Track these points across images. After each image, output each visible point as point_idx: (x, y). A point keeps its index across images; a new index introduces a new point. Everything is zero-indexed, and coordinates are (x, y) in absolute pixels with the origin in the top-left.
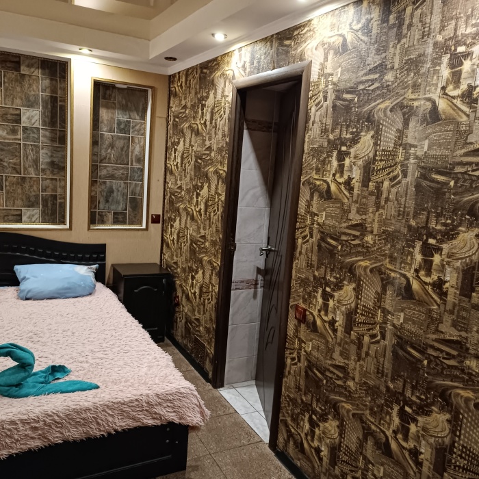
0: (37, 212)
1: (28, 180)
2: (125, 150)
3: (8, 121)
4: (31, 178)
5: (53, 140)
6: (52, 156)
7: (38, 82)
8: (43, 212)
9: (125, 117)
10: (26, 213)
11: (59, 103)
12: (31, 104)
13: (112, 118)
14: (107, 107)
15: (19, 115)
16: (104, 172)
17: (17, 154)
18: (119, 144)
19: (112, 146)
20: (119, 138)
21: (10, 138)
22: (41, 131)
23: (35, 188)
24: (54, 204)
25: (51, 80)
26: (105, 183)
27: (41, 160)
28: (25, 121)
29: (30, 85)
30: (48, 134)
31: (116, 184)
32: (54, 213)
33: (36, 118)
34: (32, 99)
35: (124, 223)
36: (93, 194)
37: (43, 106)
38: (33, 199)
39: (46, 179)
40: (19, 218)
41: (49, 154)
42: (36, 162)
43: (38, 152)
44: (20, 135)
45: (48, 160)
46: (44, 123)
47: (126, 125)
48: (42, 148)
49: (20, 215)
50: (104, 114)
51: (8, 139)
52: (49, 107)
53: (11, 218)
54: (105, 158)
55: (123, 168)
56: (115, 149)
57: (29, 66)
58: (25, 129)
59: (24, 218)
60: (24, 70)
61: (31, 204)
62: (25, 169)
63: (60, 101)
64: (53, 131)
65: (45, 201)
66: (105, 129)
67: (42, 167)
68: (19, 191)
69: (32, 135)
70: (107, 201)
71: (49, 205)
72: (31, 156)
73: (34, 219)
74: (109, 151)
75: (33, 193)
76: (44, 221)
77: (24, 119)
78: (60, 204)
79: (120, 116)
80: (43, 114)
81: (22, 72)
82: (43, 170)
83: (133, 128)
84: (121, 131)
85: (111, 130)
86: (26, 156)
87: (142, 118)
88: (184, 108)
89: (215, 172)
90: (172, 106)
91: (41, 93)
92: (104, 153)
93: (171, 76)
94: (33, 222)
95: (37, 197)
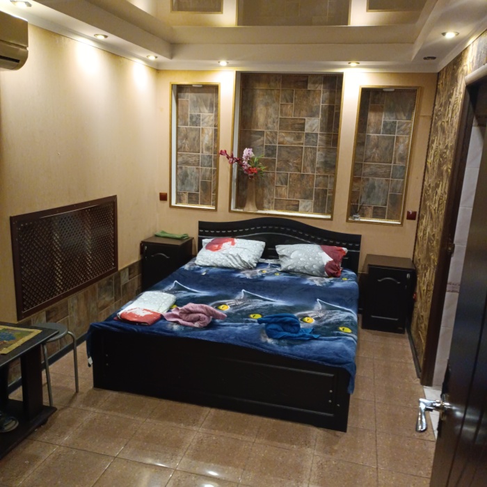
0: (309, 203)
1: (306, 177)
2: (390, 150)
3: (296, 129)
4: (308, 175)
5: (327, 143)
6: (326, 157)
7: (320, 96)
8: (315, 203)
9: (392, 118)
10: (303, 204)
11: (335, 111)
12: (313, 114)
13: (379, 120)
14: (375, 110)
15: (304, 124)
16: (368, 170)
17: (300, 155)
18: (384, 144)
19: (377, 146)
20: (383, 137)
21: (295, 143)
22: (319, 136)
23: (310, 183)
24: (324, 198)
25: (331, 92)
26: (368, 180)
27: (317, 160)
28: (307, 129)
29: (314, 99)
30: (324, 138)
31: (378, 181)
32: (323, 205)
33: (316, 125)
34: (314, 110)
35: (383, 217)
36: (355, 190)
37: (322, 115)
38: (308, 193)
39: (320, 176)
40: (296, 207)
41: (324, 155)
42: (313, 161)
43: (315, 154)
44: (303, 140)
45: (322, 160)
46: (322, 129)
47: (392, 126)
48: (319, 150)
49: (298, 206)
50: (372, 117)
51: (295, 144)
52: (327, 115)
53: (291, 207)
54: (370, 157)
55: (386, 166)
56: (380, 148)
57: (314, 83)
58: (307, 134)
59: (301, 208)
60: (310, 87)
61: (307, 197)
62: (305, 168)
63: (337, 109)
64: (328, 136)
65: (317, 195)
66: (371, 131)
67: (317, 166)
68: (299, 186)
69: (312, 140)
70: (368, 196)
71: (320, 198)
72: (310, 157)
73: (307, 209)
74: (374, 150)
75: (309, 188)
76: (315, 211)
77: (307, 127)
78: (329, 197)
79: (387, 118)
80: (322, 121)
81: (309, 89)
82: (318, 169)
83: (399, 128)
84: (387, 131)
85: (377, 132)
86: (306, 157)
87: (409, 118)
88: (441, 106)
89: (447, 171)
90: (437, 103)
91: (321, 104)
92: (369, 153)
93: (439, 74)
94: (307, 212)
95: (311, 191)
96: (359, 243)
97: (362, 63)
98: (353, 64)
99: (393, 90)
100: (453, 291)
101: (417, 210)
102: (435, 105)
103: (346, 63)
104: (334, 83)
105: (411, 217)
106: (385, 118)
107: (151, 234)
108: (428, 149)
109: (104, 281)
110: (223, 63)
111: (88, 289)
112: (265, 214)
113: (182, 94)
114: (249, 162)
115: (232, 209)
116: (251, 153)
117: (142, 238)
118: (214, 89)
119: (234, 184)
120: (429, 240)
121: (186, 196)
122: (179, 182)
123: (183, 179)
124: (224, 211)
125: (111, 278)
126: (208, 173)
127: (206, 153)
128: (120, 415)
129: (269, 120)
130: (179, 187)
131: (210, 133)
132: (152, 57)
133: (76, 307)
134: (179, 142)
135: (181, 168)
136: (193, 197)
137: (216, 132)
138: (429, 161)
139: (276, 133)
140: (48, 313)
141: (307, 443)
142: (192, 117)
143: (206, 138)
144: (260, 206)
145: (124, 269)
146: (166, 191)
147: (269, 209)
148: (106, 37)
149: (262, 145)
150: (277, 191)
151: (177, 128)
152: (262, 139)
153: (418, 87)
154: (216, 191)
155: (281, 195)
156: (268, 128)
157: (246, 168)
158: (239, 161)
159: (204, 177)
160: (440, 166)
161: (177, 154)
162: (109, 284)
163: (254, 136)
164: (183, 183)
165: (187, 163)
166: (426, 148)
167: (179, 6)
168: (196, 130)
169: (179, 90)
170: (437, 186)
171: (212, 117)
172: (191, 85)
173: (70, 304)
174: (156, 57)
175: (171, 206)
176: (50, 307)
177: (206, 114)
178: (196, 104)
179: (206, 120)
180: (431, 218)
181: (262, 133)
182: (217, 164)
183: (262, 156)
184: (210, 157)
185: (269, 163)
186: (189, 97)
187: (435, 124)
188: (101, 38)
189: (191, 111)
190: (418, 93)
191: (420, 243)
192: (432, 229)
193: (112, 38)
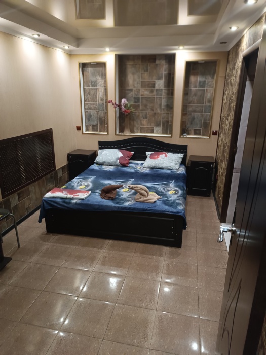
0: (159, 129)
2: (202, 96)
3: (150, 87)
4: (158, 113)
5: (168, 94)
6: (167, 102)
7: (163, 67)
8: (162, 129)
9: (203, 78)
10: (156, 129)
11: (172, 76)
12: (159, 78)
13: (196, 80)
14: (194, 74)
15: (154, 84)
16: (190, 109)
17: (153, 102)
18: (199, 93)
19: (195, 95)
20: (199, 90)
22: (163, 91)
23: (159, 117)
24: (167, 125)
25: (169, 65)
26: (191, 114)
27: (162, 104)
28: (157, 87)
29: (160, 69)
30: (166, 91)
31: (196, 115)
32: (167, 129)
33: (161, 84)
34: (160, 75)
35: (199, 135)
36: (184, 120)
37: (164, 78)
38: (158, 123)
39: (164, 113)
42: (160, 105)
43: (161, 101)
44: (155, 93)
45: (165, 104)
46: (165, 87)
47: (203, 83)
48: (163, 99)
49: (153, 130)
50: (192, 78)
51: (150, 96)
52: (167, 78)
53: (149, 131)
55: (200, 106)
56: (197, 96)
57: (160, 60)
58: (157, 90)
59: (155, 131)
60: (157, 62)
61: (158, 125)
62: (156, 109)
63: (172, 74)
64: (168, 90)
65: (163, 124)
66: (192, 86)
67: (163, 107)
68: (153, 119)
69: (159, 93)
70: (191, 124)
71: (165, 125)
72: (159, 103)
73: (158, 132)
74: (194, 97)
76: (163, 133)
77: (156, 85)
78: (170, 125)
80: (165, 82)
82: (163, 109)
83: (207, 84)
84: (201, 86)
85: (195, 87)
86: (157, 103)
87: (213, 78)
88: (230, 70)
89: (233, 107)
90: (228, 69)
91: (164, 72)
92: (191, 99)
93: (229, 52)
94: (158, 134)
95: (160, 121)
96: (187, 149)
97: (186, 47)
98: (181, 47)
99: (203, 62)
100: (236, 173)
101: (218, 130)
102: (227, 70)
103: (177, 47)
104: (171, 59)
105: (215, 134)
106: (200, 79)
107: (73, 150)
108: (223, 95)
109: (48, 176)
110: (108, 49)
111: (40, 181)
112: (135, 136)
113: (85, 69)
114: (125, 107)
115: (117, 133)
116: (126, 101)
117: (68, 152)
118: (103, 65)
119: (117, 119)
120: (224, 145)
121: (91, 127)
122: (87, 119)
123: (89, 118)
124: (112, 134)
125: (52, 174)
126: (103, 114)
127: (101, 103)
128: (62, 246)
129: (136, 82)
130: (87, 122)
131: (103, 91)
132: (66, 47)
133: (34, 191)
134: (85, 96)
135: (87, 111)
136: (95, 128)
137: (106, 90)
138: (224, 102)
139: (139, 90)
140: (19, 195)
141: (161, 255)
142: (92, 82)
143: (101, 94)
144: (132, 131)
145: (59, 169)
146: (80, 125)
147: (137, 133)
148: (39, 35)
149: (132, 97)
150: (141, 123)
151: (84, 89)
152: (132, 93)
153: (217, 60)
154: (107, 124)
155: (143, 125)
156: (135, 87)
157: (123, 110)
158: (120, 106)
159: (100, 116)
160: (229, 104)
161: (85, 104)
162: (51, 177)
163: (127, 92)
164: (89, 120)
165: (90, 109)
166: (222, 94)
167: (80, 16)
168: (95, 89)
169: (84, 66)
170: (228, 116)
171: (103, 82)
172: (90, 63)
173: (30, 189)
174: (69, 47)
175: (83, 133)
176: (20, 191)
177: (100, 80)
178: (93, 74)
179: (100, 83)
180: (225, 134)
181: (131, 90)
182: (107, 109)
183: (132, 103)
184: (103, 105)
185: (136, 107)
186: (89, 70)
187: (227, 80)
188: (36, 36)
189: (91, 79)
190: (218, 63)
191: (220, 148)
192: (225, 140)
193: (43, 37)
